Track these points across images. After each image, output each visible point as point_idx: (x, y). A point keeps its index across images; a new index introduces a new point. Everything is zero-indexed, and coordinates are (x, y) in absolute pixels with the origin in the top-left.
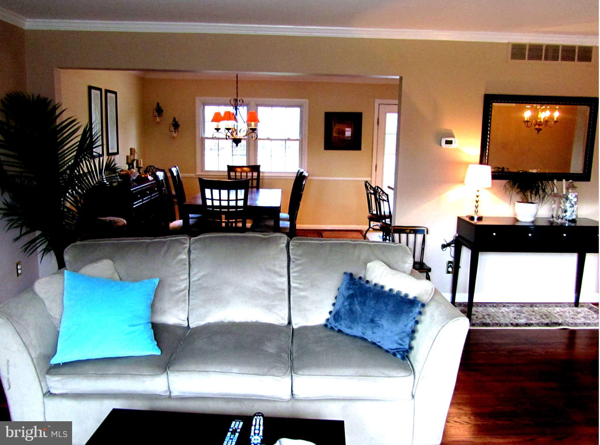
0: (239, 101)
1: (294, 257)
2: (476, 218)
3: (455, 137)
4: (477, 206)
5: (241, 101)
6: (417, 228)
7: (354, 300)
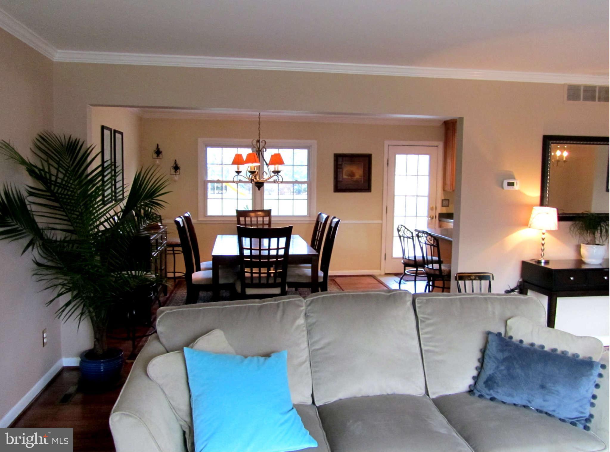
0: (262, 142)
1: (422, 316)
2: (543, 261)
3: (516, 178)
4: (543, 249)
5: (264, 142)
6: (482, 274)
7: (513, 363)
